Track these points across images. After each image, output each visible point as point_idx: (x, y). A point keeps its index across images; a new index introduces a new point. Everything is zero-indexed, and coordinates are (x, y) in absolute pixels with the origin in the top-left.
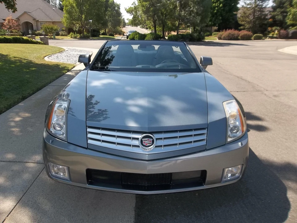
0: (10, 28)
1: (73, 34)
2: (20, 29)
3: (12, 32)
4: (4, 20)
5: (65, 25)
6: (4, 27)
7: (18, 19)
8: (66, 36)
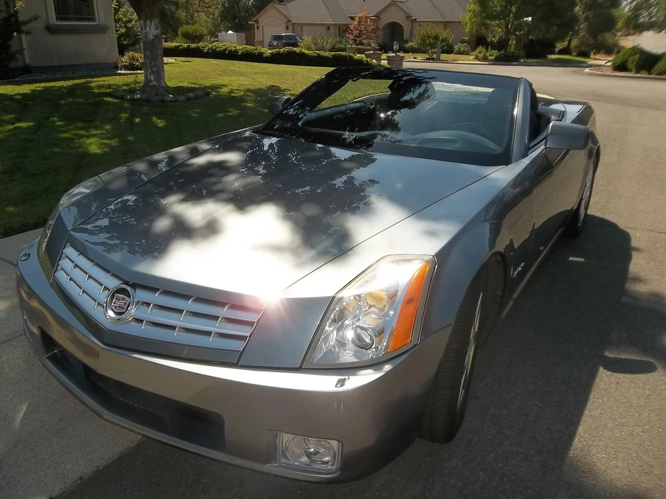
0: (360, 35)
1: (484, 49)
2: (378, 37)
3: (362, 44)
4: (352, 18)
5: (467, 30)
6: (349, 33)
7: (378, 17)
8: (467, 54)
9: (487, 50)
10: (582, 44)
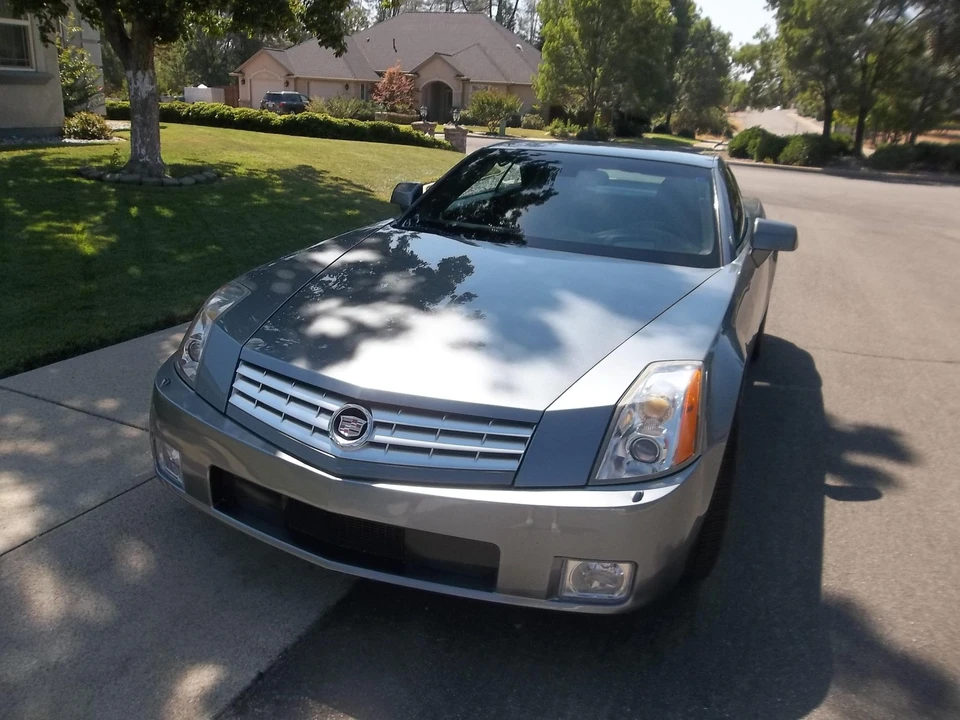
0: (392, 98)
1: (561, 124)
2: (417, 102)
3: (393, 109)
4: (381, 74)
5: (539, 97)
6: (377, 95)
7: (416, 73)
8: (539, 128)
9: (566, 123)
10: (682, 121)
